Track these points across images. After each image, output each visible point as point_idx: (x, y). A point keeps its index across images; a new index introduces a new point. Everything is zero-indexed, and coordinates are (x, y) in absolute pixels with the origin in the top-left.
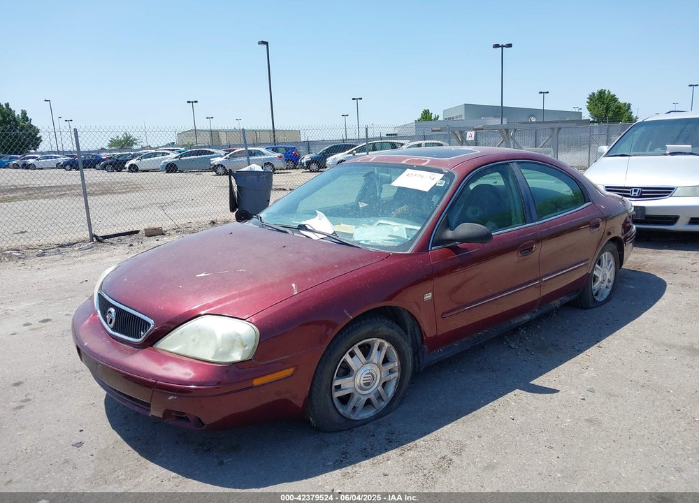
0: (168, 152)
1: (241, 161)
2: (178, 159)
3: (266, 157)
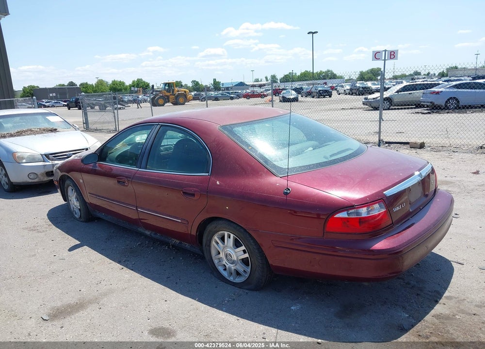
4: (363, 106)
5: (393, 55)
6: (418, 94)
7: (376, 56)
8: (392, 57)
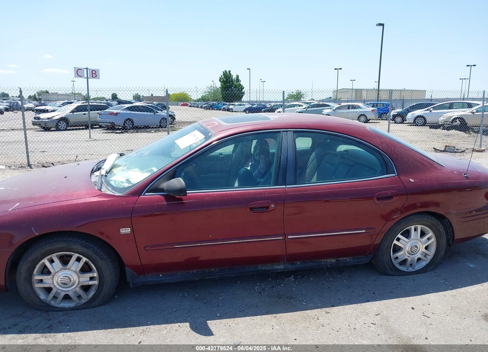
0: (302, 104)
1: (343, 113)
2: (305, 110)
3: (363, 110)
4: (32, 127)
5: (94, 74)
6: (94, 114)
7: (78, 72)
8: (94, 75)
